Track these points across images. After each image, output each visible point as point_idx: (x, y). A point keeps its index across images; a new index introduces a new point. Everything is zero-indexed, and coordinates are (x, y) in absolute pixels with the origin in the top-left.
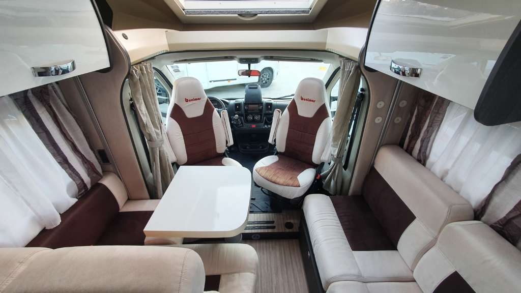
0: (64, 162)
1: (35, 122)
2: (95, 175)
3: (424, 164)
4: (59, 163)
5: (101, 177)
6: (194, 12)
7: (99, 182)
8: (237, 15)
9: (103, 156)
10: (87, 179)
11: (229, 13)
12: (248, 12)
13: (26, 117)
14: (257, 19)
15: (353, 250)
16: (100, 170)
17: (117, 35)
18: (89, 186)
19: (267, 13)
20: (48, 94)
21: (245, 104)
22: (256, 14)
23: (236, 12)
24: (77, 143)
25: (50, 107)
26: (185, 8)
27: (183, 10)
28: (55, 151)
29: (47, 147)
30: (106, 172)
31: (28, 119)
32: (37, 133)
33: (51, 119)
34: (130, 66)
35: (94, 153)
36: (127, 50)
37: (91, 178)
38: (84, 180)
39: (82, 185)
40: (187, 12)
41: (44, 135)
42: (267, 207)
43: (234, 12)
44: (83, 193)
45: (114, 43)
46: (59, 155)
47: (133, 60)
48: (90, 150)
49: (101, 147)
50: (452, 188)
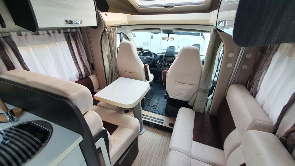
0: (76, 63)
1: (70, 45)
2: (87, 72)
3: (255, 97)
4: (75, 63)
5: (90, 75)
6: (143, 7)
7: (89, 76)
8: (163, 7)
9: (93, 66)
10: (83, 73)
11: (159, 6)
12: (169, 5)
13: (67, 42)
14: (174, 9)
15: (193, 140)
16: (90, 71)
17: (103, 14)
18: (84, 76)
19: (179, 5)
20: (76, 36)
21: (165, 56)
22: (174, 6)
23: (163, 5)
24: (83, 57)
25: (76, 41)
26: (140, 5)
27: (139, 6)
28: (74, 58)
29: (72, 56)
30: (92, 73)
31: (68, 43)
32: (70, 49)
33: (75, 46)
34: (105, 27)
35: (89, 64)
36: (105, 21)
37: (85, 73)
38: (82, 72)
39: (81, 74)
40: (140, 7)
41: (72, 50)
42: (163, 113)
43: (162, 6)
44: (81, 78)
45: (100, 17)
46: (75, 60)
47: (107, 25)
48: (87, 61)
49: (92, 62)
50: (266, 113)
